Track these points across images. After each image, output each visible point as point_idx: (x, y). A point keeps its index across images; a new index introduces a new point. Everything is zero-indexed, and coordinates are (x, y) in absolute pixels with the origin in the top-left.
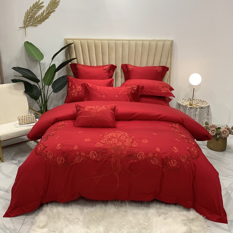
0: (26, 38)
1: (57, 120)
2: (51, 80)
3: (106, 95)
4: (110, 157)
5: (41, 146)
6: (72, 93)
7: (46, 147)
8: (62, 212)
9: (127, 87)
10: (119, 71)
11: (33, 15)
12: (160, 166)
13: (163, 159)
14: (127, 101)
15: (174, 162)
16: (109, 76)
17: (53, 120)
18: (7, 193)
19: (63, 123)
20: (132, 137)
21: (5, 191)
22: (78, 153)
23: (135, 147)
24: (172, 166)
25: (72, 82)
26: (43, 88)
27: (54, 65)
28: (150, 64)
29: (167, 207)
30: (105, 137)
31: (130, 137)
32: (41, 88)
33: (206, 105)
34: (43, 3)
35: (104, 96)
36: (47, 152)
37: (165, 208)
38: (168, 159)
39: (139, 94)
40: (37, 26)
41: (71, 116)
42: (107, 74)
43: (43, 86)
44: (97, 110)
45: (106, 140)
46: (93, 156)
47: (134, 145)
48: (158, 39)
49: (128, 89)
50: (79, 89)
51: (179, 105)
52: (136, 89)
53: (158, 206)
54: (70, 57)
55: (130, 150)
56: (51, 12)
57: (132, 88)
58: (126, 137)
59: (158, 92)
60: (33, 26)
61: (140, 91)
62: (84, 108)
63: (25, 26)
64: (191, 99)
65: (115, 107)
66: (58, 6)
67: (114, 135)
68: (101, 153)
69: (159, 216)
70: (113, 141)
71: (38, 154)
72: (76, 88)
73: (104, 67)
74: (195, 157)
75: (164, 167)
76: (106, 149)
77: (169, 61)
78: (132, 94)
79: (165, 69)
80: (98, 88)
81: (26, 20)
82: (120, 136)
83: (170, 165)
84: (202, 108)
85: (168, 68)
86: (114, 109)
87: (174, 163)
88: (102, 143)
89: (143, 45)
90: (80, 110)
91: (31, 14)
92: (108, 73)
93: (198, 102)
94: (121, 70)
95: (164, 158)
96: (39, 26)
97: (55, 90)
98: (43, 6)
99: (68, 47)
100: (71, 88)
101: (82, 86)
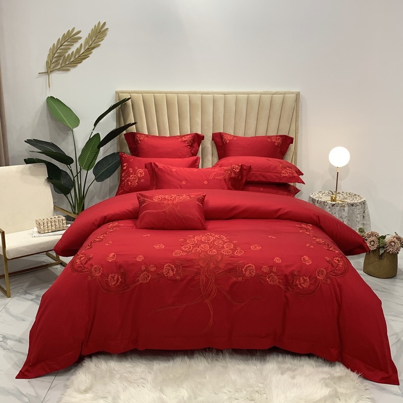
0: (50, 91)
1: (106, 220)
2: (93, 160)
3: (187, 180)
4: (198, 273)
5: (81, 257)
6: (128, 180)
7: (90, 259)
8: (117, 369)
9: (222, 168)
10: (208, 143)
11: (63, 52)
12: (282, 286)
13: (286, 276)
14: (223, 189)
15: (305, 280)
16: (192, 153)
17: (98, 219)
18: (20, 344)
19: (116, 223)
20: (235, 242)
21: (16, 340)
22: (143, 268)
23: (239, 257)
24: (302, 287)
25: (128, 162)
26: (77, 175)
27: (98, 135)
28: (261, 133)
29: (295, 361)
30: (188, 241)
31: (231, 242)
32: (75, 174)
33: (360, 201)
34: (79, 32)
35: (184, 183)
36: (92, 266)
37: (292, 362)
38: (295, 275)
39: (244, 180)
40: (69, 70)
41: (130, 214)
42: (187, 149)
43: (79, 170)
44: (173, 201)
45: (190, 246)
46: (169, 272)
47: (237, 253)
48: (274, 90)
49: (226, 170)
50: (141, 174)
51: (313, 200)
52: (238, 171)
53: (280, 358)
54: (125, 120)
55: (230, 262)
56: (93, 48)
57: (232, 170)
58: (223, 241)
59: (277, 176)
60: (62, 70)
61: (244, 174)
62: (151, 198)
63: (49, 71)
64: (334, 193)
65: (204, 196)
66: (105, 38)
67: (203, 238)
68: (182, 267)
69: (282, 374)
70: (202, 248)
71: (77, 271)
72: (135, 172)
73: (183, 139)
74: (340, 272)
75: (287, 289)
76: (191, 260)
77: (293, 127)
78: (231, 179)
79: (286, 142)
80: (174, 170)
81: (51, 61)
82: (214, 241)
83: (299, 286)
84: (352, 205)
85: (292, 139)
86: (202, 200)
87: (305, 282)
88: (183, 251)
89: (248, 101)
90: (144, 201)
91: (58, 51)
92: (189, 147)
93: (346, 196)
94: (212, 143)
95: (288, 274)
96: (73, 70)
97: (99, 178)
98: (80, 38)
99: (121, 106)
100: (127, 173)
101: (146, 168)
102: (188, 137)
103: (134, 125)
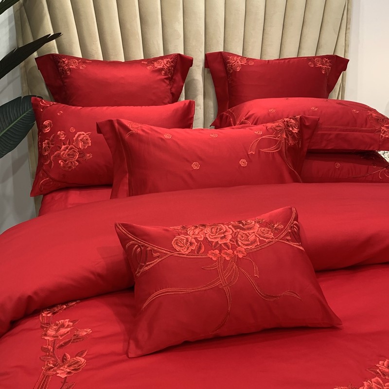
3: (200, 159)
6: (58, 157)
25: (51, 116)
42: (165, 86)
52: (296, 130)
57: (287, 130)
59: (373, 139)
61: (307, 137)
62: (165, 242)
72: (70, 139)
73: (156, 64)
77: (342, 41)
79: (337, 67)
85: (346, 62)
94: (204, 71)
100: (52, 141)
101: (99, 131)
102: (165, 61)
103: (54, 41)
